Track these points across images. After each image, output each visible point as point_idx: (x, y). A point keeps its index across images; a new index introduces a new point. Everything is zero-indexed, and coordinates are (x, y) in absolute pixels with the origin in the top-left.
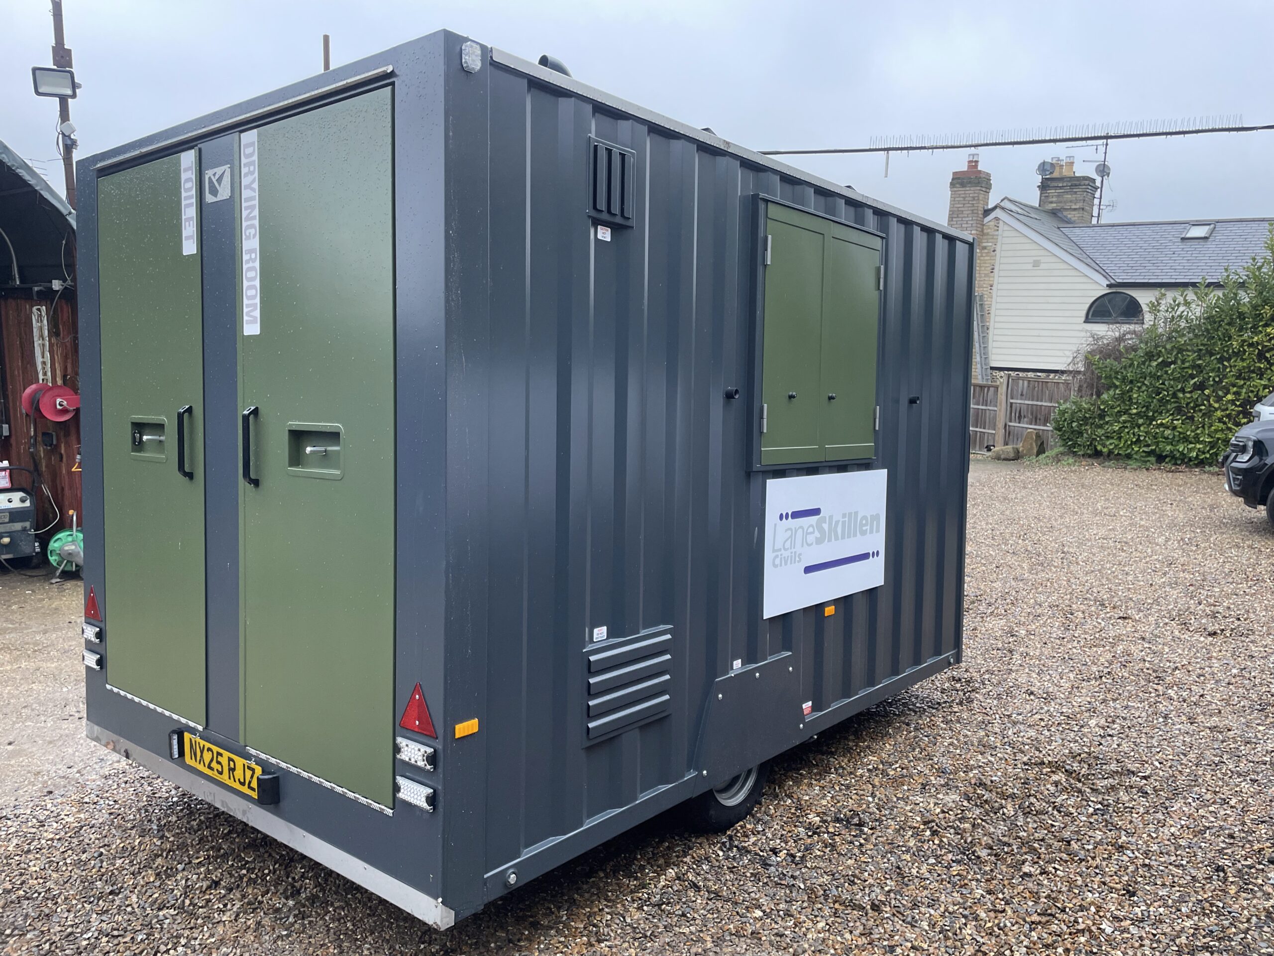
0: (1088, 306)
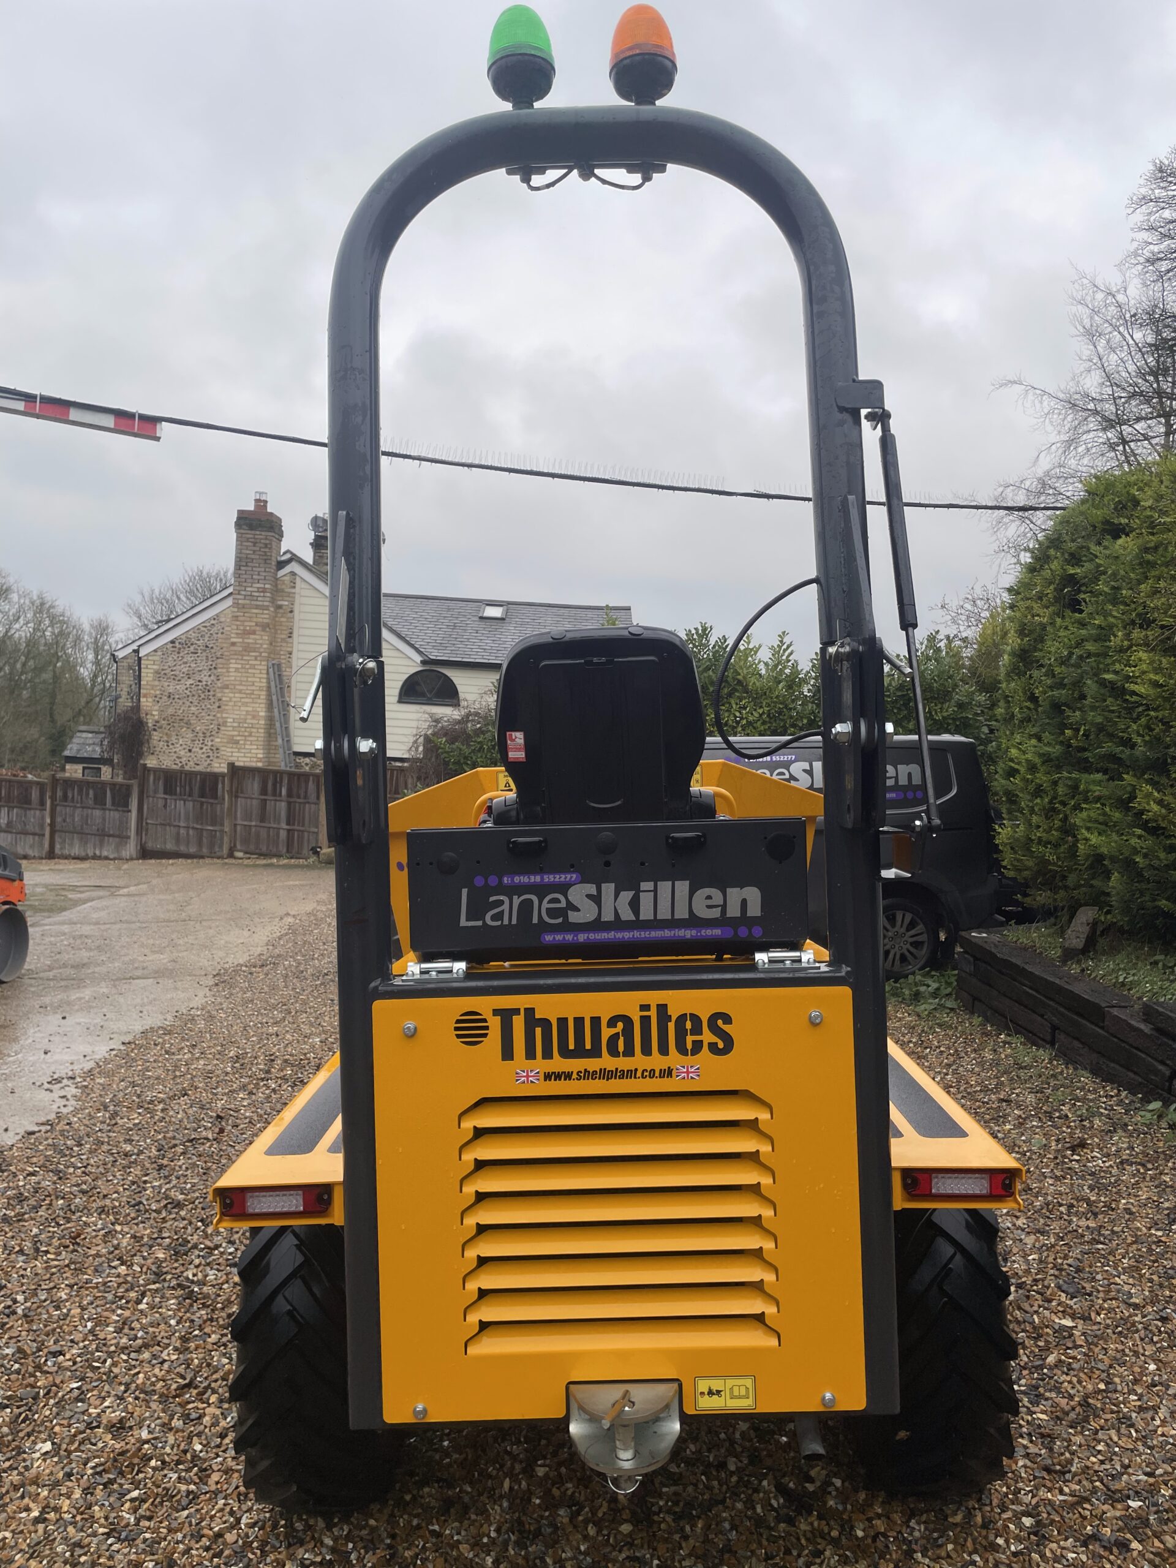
0: (401, 683)
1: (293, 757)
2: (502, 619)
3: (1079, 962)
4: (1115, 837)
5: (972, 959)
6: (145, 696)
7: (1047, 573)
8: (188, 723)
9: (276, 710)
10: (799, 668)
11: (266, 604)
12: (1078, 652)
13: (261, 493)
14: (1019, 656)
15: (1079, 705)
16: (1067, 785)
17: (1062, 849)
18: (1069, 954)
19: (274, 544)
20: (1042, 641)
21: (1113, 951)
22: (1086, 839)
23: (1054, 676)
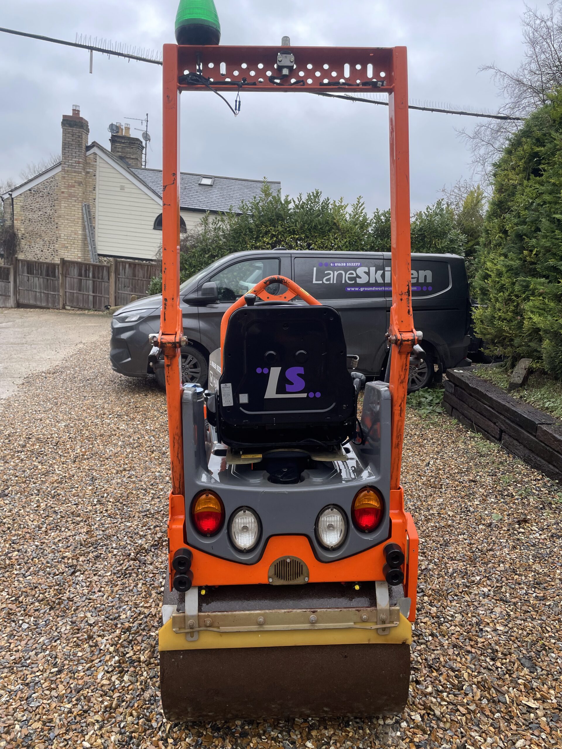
0: (155, 218)
1: (97, 257)
2: (211, 186)
3: (518, 391)
4: (549, 318)
5: (453, 385)
6: (16, 220)
7: (520, 152)
8: (40, 236)
9: (87, 231)
10: (367, 217)
11: (80, 170)
12: (538, 201)
13: (76, 106)
14: (497, 205)
15: (535, 235)
16: (521, 285)
17: (514, 323)
18: (513, 387)
19: (84, 136)
20: (513, 194)
21: (539, 385)
22: (530, 318)
23: (519, 217)
